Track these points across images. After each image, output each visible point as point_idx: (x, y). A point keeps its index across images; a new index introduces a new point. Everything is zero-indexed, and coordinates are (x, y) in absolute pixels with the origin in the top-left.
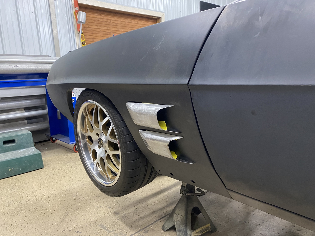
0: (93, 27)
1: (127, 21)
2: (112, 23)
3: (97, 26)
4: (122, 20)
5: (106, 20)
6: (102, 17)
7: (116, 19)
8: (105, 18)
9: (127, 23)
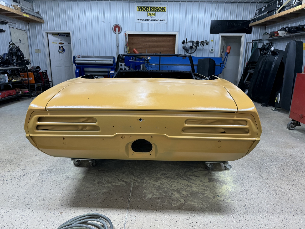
0: (136, 43)
1: (156, 38)
2: (147, 40)
3: (139, 43)
4: (152, 38)
5: (144, 39)
6: (141, 38)
7: (150, 38)
8: (143, 38)
9: (155, 40)
